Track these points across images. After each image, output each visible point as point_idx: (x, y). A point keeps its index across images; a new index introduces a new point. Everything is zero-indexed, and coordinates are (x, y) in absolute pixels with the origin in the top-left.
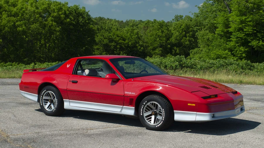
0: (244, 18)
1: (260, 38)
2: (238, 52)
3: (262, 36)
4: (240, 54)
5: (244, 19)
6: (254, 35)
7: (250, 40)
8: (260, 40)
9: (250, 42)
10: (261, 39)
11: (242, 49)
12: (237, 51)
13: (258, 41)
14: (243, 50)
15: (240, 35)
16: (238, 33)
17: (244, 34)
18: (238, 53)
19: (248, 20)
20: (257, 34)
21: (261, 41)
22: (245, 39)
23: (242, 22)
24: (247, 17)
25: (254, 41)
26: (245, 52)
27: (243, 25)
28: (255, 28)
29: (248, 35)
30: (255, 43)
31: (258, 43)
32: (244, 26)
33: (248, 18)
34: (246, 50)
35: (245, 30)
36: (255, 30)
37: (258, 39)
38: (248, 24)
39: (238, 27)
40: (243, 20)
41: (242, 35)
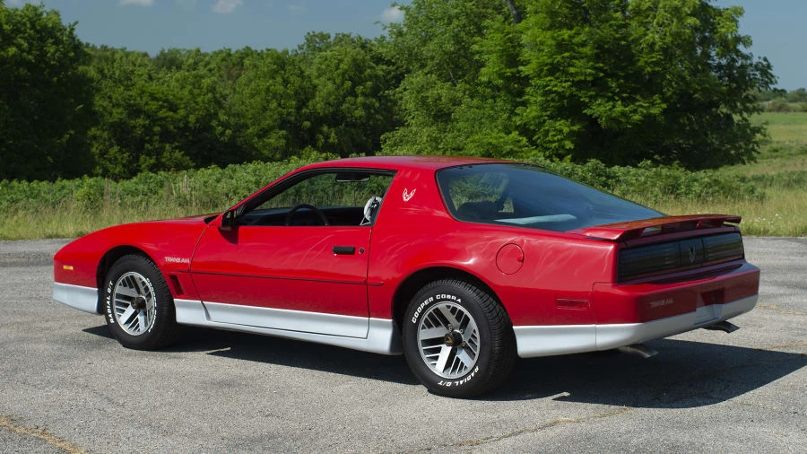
0: (566, 34)
1: (614, 94)
2: (551, 134)
3: (619, 86)
4: (558, 140)
5: (566, 37)
6: (598, 85)
7: (587, 100)
8: (617, 98)
9: (586, 106)
10: (618, 94)
11: (564, 126)
12: (547, 131)
13: (611, 103)
14: (566, 130)
15: (556, 86)
16: (549, 78)
17: (569, 83)
18: (550, 138)
19: (576, 40)
20: (606, 83)
21: (619, 102)
22: (572, 96)
23: (561, 46)
24: (573, 32)
25: (599, 101)
26: (571, 135)
27: (566, 54)
28: (601, 65)
29: (579, 85)
30: (602, 109)
31: (610, 109)
32: (567, 58)
33: (578, 34)
34: (575, 128)
35: (572, 70)
36: (600, 70)
37: (610, 94)
38: (579, 53)
39: (549, 61)
40: (563, 40)
41: (562, 86)
